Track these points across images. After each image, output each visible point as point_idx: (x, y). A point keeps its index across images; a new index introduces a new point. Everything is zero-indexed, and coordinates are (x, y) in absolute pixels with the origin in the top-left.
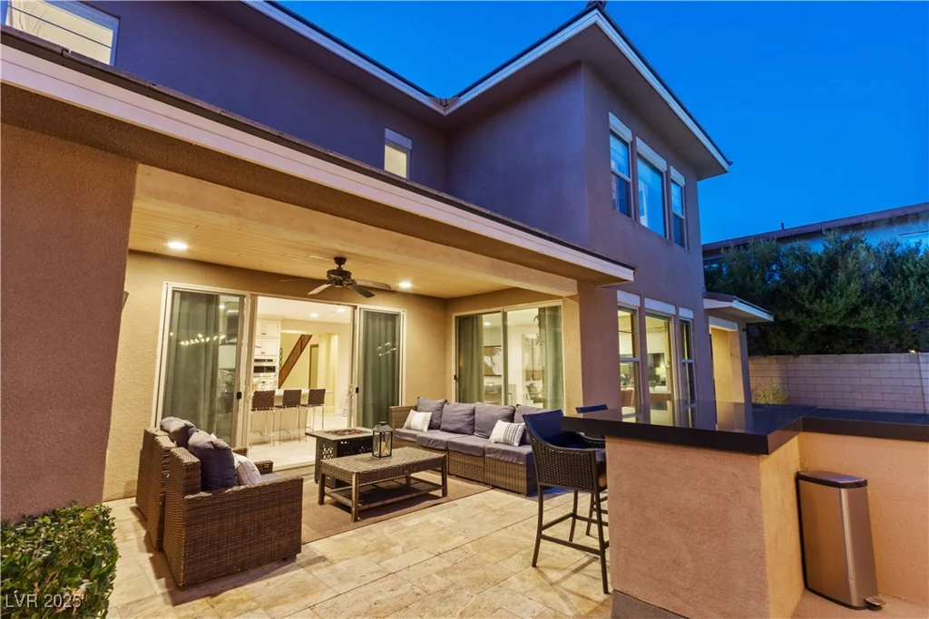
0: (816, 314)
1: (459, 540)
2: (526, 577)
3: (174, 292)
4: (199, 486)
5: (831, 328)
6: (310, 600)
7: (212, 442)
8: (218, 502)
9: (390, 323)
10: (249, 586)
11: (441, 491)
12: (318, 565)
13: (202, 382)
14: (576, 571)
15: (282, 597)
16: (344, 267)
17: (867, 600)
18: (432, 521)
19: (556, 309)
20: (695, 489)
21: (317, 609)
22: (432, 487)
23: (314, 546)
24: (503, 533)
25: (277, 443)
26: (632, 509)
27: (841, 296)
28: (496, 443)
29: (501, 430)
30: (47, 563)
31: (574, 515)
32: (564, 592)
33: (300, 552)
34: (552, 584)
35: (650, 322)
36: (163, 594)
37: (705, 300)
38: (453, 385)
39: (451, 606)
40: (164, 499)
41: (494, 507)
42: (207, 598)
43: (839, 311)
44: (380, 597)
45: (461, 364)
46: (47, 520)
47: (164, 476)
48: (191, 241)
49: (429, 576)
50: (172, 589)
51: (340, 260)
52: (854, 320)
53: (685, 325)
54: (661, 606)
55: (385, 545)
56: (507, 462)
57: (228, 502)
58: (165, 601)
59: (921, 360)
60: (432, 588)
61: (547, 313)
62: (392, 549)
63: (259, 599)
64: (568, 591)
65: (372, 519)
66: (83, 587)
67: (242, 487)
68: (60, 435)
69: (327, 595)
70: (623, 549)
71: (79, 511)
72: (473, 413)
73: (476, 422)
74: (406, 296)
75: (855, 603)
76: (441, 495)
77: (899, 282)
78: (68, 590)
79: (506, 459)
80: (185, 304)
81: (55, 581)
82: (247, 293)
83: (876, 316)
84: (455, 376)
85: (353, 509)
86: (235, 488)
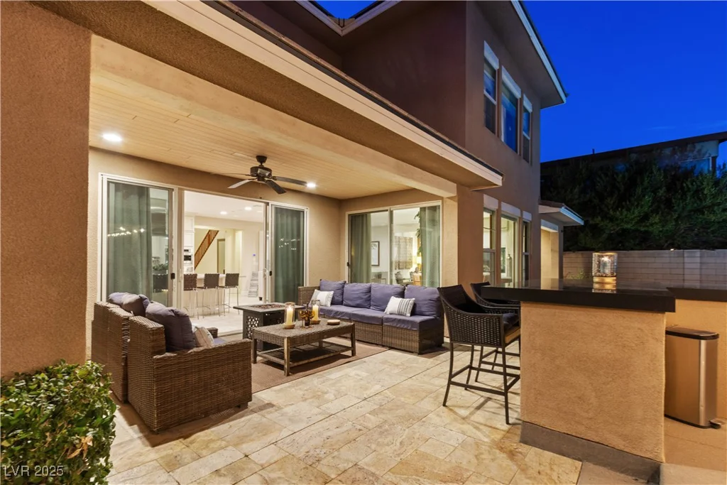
0: (617, 219)
1: (377, 388)
2: (442, 414)
3: (109, 183)
4: (165, 348)
5: (624, 230)
6: (272, 438)
7: (172, 310)
8: (182, 361)
9: (295, 219)
10: (213, 429)
11: (351, 351)
12: (268, 410)
13: (139, 264)
14: (478, 408)
15: (247, 436)
16: (265, 165)
17: (712, 421)
18: (351, 374)
19: (434, 209)
20: (603, 342)
21: (279, 444)
22: (344, 349)
23: (261, 395)
24: (410, 382)
25: (201, 317)
26: (543, 359)
27: (637, 206)
28: (391, 314)
29: (394, 304)
30: (55, 414)
31: (471, 367)
32: (476, 424)
33: (251, 400)
34: (464, 419)
35: (504, 221)
36: (139, 438)
37: (540, 206)
38: (346, 270)
39: (390, 438)
40: (126, 360)
41: (397, 363)
42: (181, 440)
43: (636, 217)
44: (329, 434)
45: (353, 254)
46: (43, 375)
47: (124, 341)
48: (125, 135)
49: (364, 416)
50: (147, 433)
51: (262, 159)
52: (643, 224)
53: (526, 224)
54: (565, 432)
55: (319, 393)
56: (402, 328)
57: (191, 361)
58: (143, 443)
59: (685, 255)
60: (370, 426)
61: (427, 211)
62: (326, 396)
63: (228, 438)
64: (478, 423)
65: (301, 374)
66: (90, 435)
67: (201, 349)
68: (41, 300)
69: (285, 433)
70: (533, 391)
71: (72, 368)
72: (369, 290)
73: (372, 298)
74: (310, 195)
75: (702, 423)
76: (351, 355)
77: (679, 197)
78: (77, 439)
79: (402, 326)
80: (120, 194)
81: (64, 431)
82: (175, 187)
83: (660, 222)
84: (348, 263)
85: (286, 366)
86: (195, 349)
